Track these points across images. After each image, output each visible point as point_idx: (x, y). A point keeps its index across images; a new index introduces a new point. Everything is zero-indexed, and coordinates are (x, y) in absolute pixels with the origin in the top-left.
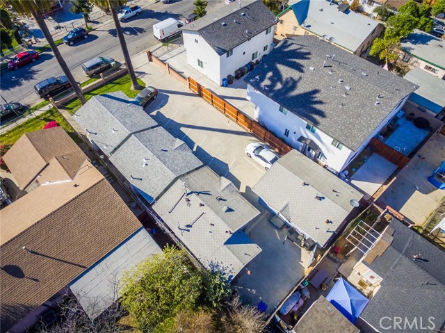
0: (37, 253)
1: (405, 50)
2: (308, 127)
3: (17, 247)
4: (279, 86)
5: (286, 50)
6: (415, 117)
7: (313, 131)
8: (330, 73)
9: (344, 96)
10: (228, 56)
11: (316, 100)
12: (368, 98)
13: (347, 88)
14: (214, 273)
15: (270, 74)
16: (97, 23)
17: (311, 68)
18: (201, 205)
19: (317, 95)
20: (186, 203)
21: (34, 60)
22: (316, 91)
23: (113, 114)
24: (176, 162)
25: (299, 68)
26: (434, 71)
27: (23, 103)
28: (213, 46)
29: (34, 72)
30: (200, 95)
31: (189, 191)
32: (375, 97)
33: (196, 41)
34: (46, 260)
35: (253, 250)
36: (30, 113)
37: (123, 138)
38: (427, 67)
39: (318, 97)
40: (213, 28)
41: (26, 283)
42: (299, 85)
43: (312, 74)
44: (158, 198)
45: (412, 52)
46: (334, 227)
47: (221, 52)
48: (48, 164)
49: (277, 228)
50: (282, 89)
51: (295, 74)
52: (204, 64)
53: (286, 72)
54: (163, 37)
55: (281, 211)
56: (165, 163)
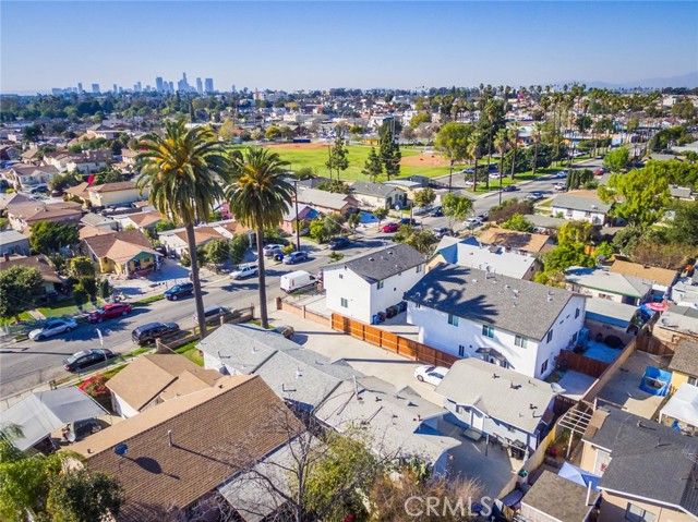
0: (178, 447)
1: (570, 281)
2: (485, 333)
3: (154, 438)
4: (443, 297)
6: (604, 337)
7: (491, 336)
9: (515, 297)
10: (378, 288)
11: (485, 303)
13: (516, 291)
15: (431, 290)
16: (206, 281)
17: (475, 281)
18: (378, 400)
20: (358, 402)
21: (125, 313)
22: (482, 297)
25: (461, 282)
26: (609, 297)
27: (114, 350)
28: (363, 276)
29: (125, 324)
30: (347, 332)
31: (360, 389)
33: (341, 276)
34: (190, 455)
36: (123, 360)
37: (268, 356)
38: (600, 295)
39: (487, 301)
40: (360, 262)
41: (164, 481)
42: (464, 294)
43: (476, 285)
44: (318, 407)
45: (579, 282)
47: (371, 281)
48: (177, 378)
49: (474, 441)
50: (447, 299)
51: (458, 287)
52: (349, 303)
53: (447, 286)
54: (293, 288)
55: (475, 404)
56: (324, 371)
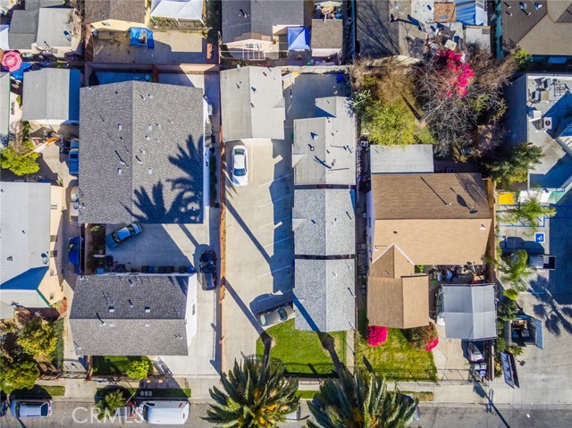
4: (188, 194)
5: (145, 216)
8: (144, 153)
9: (160, 126)
11: (181, 154)
12: (150, 106)
13: (150, 128)
14: (354, 110)
15: (183, 210)
19: (175, 156)
22: (172, 160)
23: (325, 295)
24: (314, 204)
25: (158, 190)
32: (144, 102)
35: (321, 103)
40: (164, 312)
42: (175, 177)
44: (348, 187)
46: (265, 69)
51: (167, 187)
53: (169, 197)
56: (324, 208)
